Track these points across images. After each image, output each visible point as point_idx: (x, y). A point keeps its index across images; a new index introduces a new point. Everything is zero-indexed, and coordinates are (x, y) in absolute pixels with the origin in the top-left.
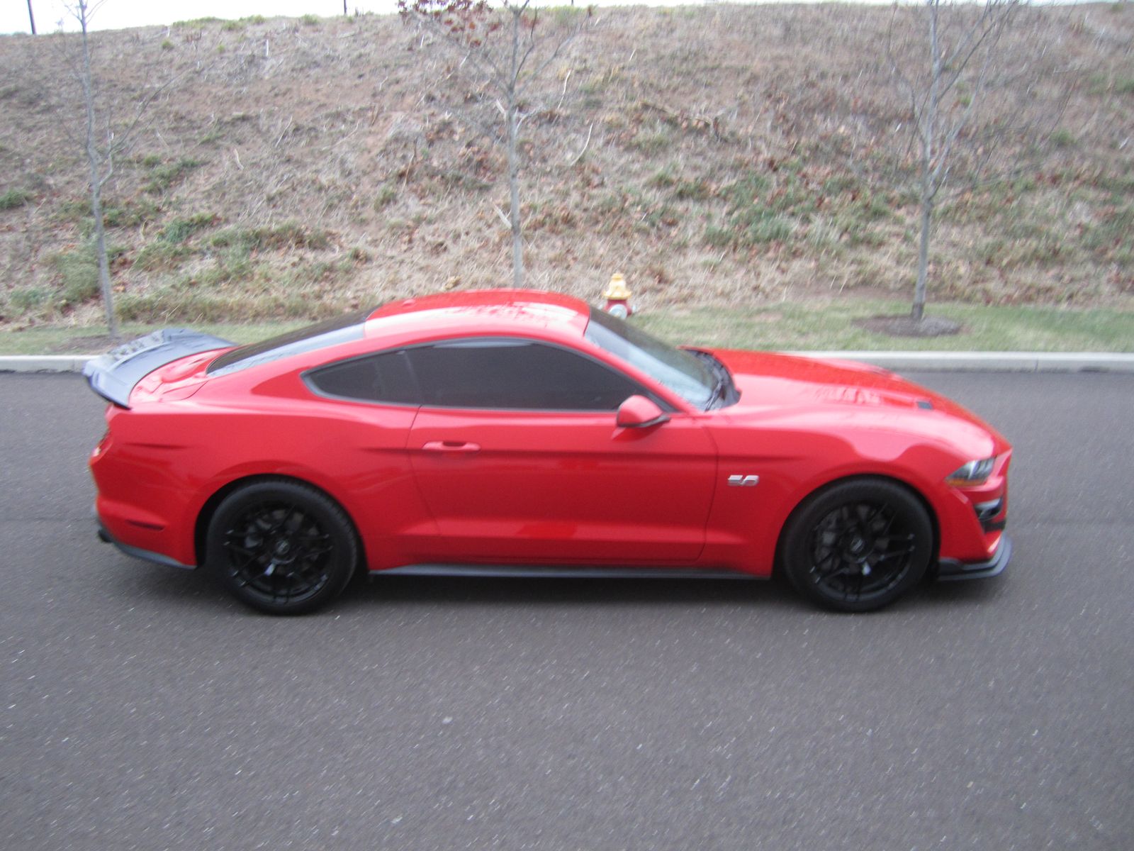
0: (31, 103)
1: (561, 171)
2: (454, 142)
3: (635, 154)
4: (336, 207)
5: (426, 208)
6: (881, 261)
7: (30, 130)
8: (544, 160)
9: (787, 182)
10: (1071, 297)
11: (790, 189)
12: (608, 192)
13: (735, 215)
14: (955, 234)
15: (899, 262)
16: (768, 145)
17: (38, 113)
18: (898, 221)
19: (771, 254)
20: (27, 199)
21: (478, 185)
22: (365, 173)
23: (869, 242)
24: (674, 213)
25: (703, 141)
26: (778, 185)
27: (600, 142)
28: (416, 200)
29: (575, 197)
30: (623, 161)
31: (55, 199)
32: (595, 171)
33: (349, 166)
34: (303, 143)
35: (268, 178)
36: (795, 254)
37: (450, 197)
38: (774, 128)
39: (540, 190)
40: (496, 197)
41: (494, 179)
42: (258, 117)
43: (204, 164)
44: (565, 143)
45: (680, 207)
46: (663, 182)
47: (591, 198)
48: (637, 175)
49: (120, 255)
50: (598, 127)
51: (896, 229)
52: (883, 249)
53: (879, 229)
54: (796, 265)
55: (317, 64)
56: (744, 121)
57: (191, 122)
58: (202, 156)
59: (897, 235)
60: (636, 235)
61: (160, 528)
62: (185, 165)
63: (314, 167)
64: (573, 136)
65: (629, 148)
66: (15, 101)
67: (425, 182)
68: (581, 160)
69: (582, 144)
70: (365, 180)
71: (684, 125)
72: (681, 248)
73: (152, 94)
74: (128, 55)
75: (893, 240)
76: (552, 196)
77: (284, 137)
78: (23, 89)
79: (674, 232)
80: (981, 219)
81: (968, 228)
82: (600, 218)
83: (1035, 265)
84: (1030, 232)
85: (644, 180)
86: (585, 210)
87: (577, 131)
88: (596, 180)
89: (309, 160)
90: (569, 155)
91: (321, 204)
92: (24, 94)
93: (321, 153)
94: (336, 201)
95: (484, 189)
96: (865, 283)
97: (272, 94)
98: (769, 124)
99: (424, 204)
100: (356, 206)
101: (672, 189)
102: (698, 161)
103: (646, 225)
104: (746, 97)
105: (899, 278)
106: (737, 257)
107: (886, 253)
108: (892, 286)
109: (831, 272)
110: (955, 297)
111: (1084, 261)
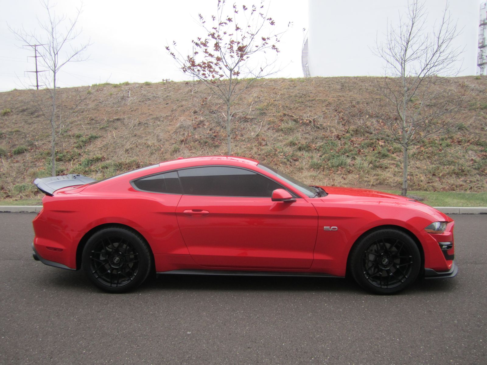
0: (32, 114)
1: (249, 140)
2: (204, 129)
3: (280, 133)
4: (154, 153)
5: (191, 154)
6: (386, 175)
7: (30, 124)
8: (242, 135)
9: (345, 144)
10: (471, 188)
11: (346, 146)
12: (269, 148)
13: (323, 156)
14: (418, 164)
15: (394, 175)
16: (336, 130)
17: (34, 117)
18: (393, 159)
19: (339, 172)
20: (25, 150)
21: (214, 145)
22: (167, 140)
23: (381, 167)
24: (297, 155)
25: (309, 128)
26: (341, 145)
27: (266, 129)
28: (188, 151)
29: (255, 150)
30: (275, 136)
31: (37, 150)
32: (263, 140)
33: (160, 137)
34: (142, 129)
35: (126, 142)
36: (349, 172)
37: (202, 150)
38: (338, 123)
39: (240, 147)
40: (222, 150)
41: (221, 143)
42: (124, 119)
43: (100, 137)
44: (251, 129)
45: (299, 154)
46: (292, 144)
47: (261, 150)
48: (281, 141)
49: (62, 172)
50: (264, 123)
51: (393, 162)
52: (387, 170)
53: (385, 162)
54: (350, 176)
55: (149, 99)
56: (325, 120)
57: (96, 121)
58: (100, 134)
59: (393, 164)
60: (281, 165)
61: (62, 250)
62: (92, 137)
63: (146, 138)
64: (254, 126)
65: (277, 131)
66: (25, 113)
67: (192, 144)
68: (258, 135)
69: (258, 130)
70: (167, 143)
71: (301, 122)
72: (301, 169)
73: (82, 110)
74: (73, 96)
75: (391, 166)
76: (245, 149)
77: (134, 126)
78: (30, 109)
79: (297, 163)
80: (428, 157)
81: (424, 161)
82: (266, 158)
83: (454, 176)
84: (450, 163)
85: (284, 143)
86: (259, 155)
87: (256, 124)
88: (264, 143)
89: (144, 135)
90: (252, 134)
91: (148, 152)
92: (29, 110)
93: (149, 133)
94: (154, 151)
95: (216, 147)
96: (380, 184)
97: (130, 110)
98: (336, 121)
99: (191, 153)
100: (162, 153)
101: (296, 146)
102: (307, 136)
103: (285, 160)
104: (326, 111)
105: (395, 182)
106: (324, 173)
107: (389, 171)
108: (392, 185)
109: (365, 179)
110: (420, 189)
111: (475, 174)
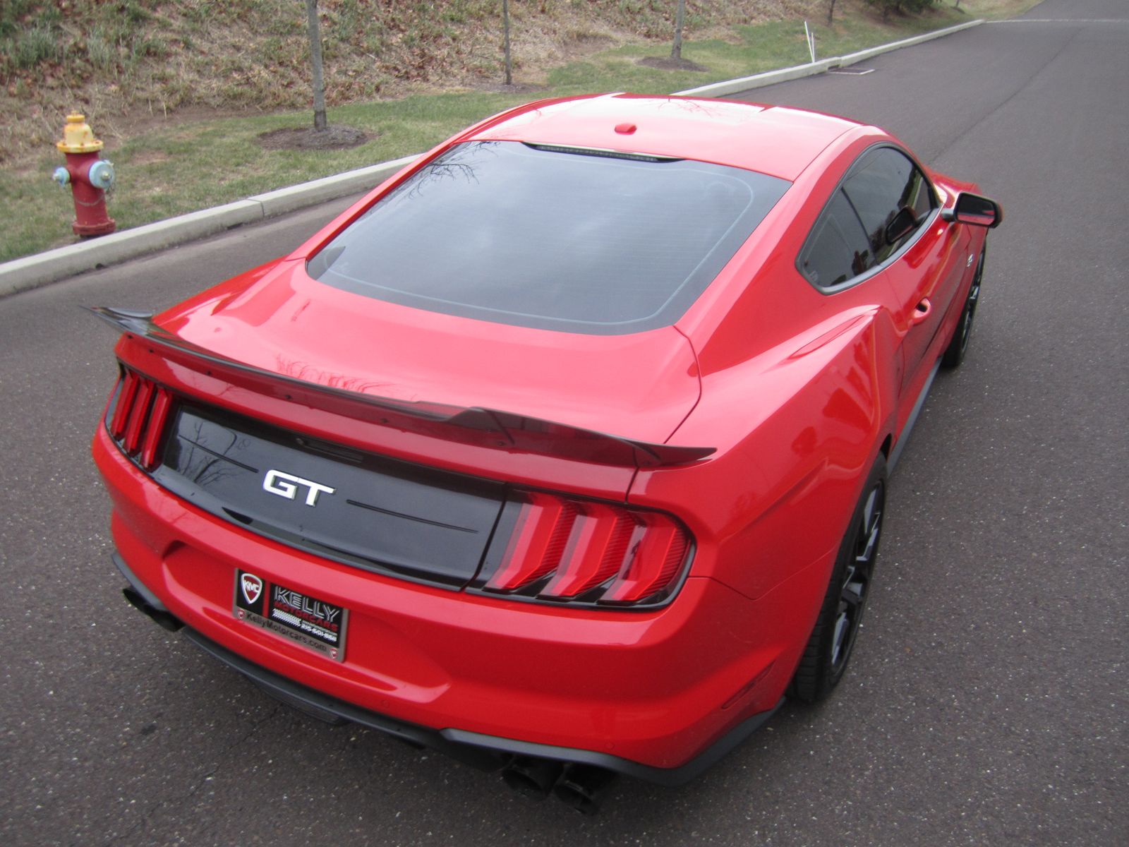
6: (182, 73)
14: (229, 36)
15: (200, 73)
19: (52, 81)
23: (155, 54)
36: (85, 79)
51: (170, 36)
52: (173, 60)
53: (150, 35)
54: (93, 90)
59: (175, 41)
75: (174, 49)
80: (239, 16)
81: (235, 28)
84: (291, 29)
96: (184, 102)
105: (215, 92)
106: (14, 89)
107: (179, 65)
108: (213, 102)
109: (140, 94)
110: (278, 104)
111: (349, 54)
